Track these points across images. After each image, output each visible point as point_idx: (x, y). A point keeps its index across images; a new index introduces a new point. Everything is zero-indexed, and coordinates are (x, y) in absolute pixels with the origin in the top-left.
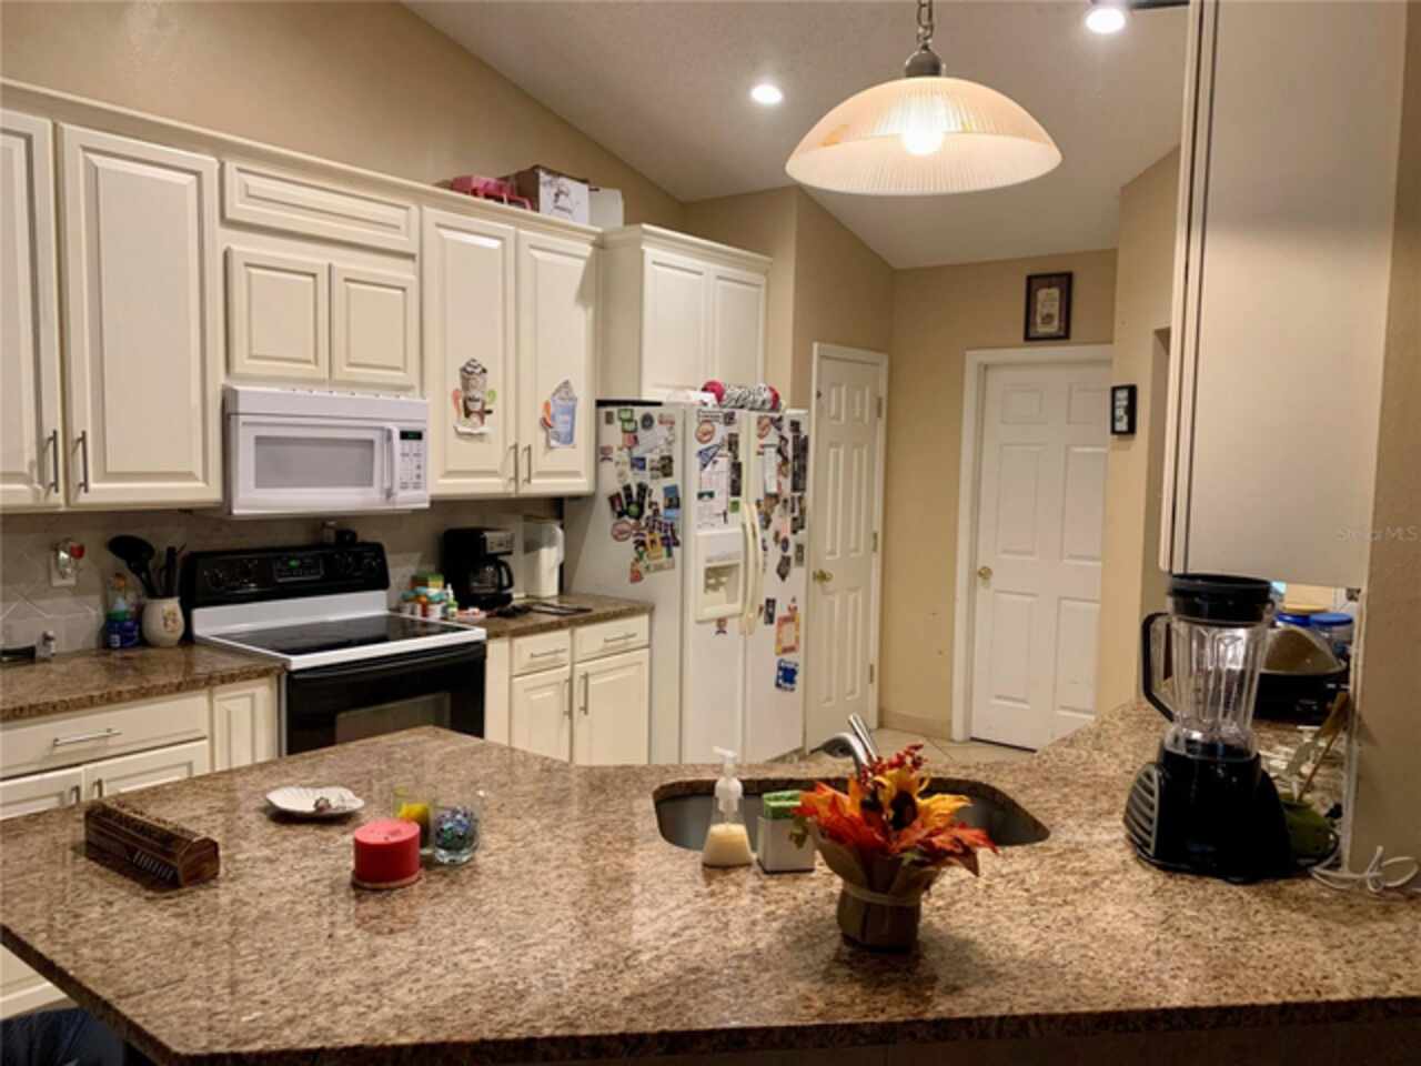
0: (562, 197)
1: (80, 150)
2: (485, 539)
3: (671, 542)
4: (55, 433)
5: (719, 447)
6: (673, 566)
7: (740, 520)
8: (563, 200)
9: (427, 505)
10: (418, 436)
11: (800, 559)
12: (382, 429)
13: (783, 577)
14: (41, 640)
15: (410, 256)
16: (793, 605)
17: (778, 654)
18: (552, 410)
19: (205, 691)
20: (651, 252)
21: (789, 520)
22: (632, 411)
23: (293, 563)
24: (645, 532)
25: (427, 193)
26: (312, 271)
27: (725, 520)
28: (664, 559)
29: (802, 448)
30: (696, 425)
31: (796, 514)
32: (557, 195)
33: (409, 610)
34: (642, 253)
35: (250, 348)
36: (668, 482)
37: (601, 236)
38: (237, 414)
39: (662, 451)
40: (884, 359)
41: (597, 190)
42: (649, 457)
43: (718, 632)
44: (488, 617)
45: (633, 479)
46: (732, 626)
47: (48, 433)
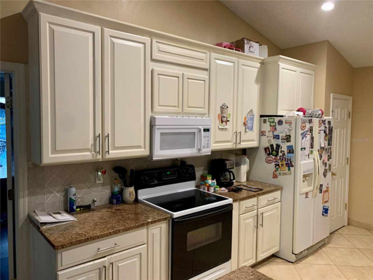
0: (251, 48)
1: (109, 37)
2: (226, 164)
3: (290, 165)
4: (99, 134)
5: (307, 131)
6: (291, 174)
7: (313, 157)
8: (251, 49)
9: (210, 153)
10: (208, 130)
11: (330, 169)
12: (198, 128)
13: (325, 176)
14: (92, 202)
15: (206, 70)
16: (327, 186)
17: (323, 203)
18: (247, 119)
19: (146, 227)
20: (282, 65)
21: (327, 156)
22: (274, 119)
23: (169, 173)
24: (279, 161)
25: (211, 48)
26: (178, 76)
27: (309, 158)
28: (287, 171)
29: (331, 130)
30: (301, 124)
31: (329, 154)
32: (250, 47)
33: (202, 188)
34: (279, 65)
35: (159, 103)
36: (289, 144)
37: (263, 60)
38: (155, 125)
39: (286, 133)
40: (351, 98)
41: (261, 45)
42: (281, 135)
43: (306, 197)
44: (229, 191)
45: (274, 142)
46: (310, 195)
47: (97, 134)
